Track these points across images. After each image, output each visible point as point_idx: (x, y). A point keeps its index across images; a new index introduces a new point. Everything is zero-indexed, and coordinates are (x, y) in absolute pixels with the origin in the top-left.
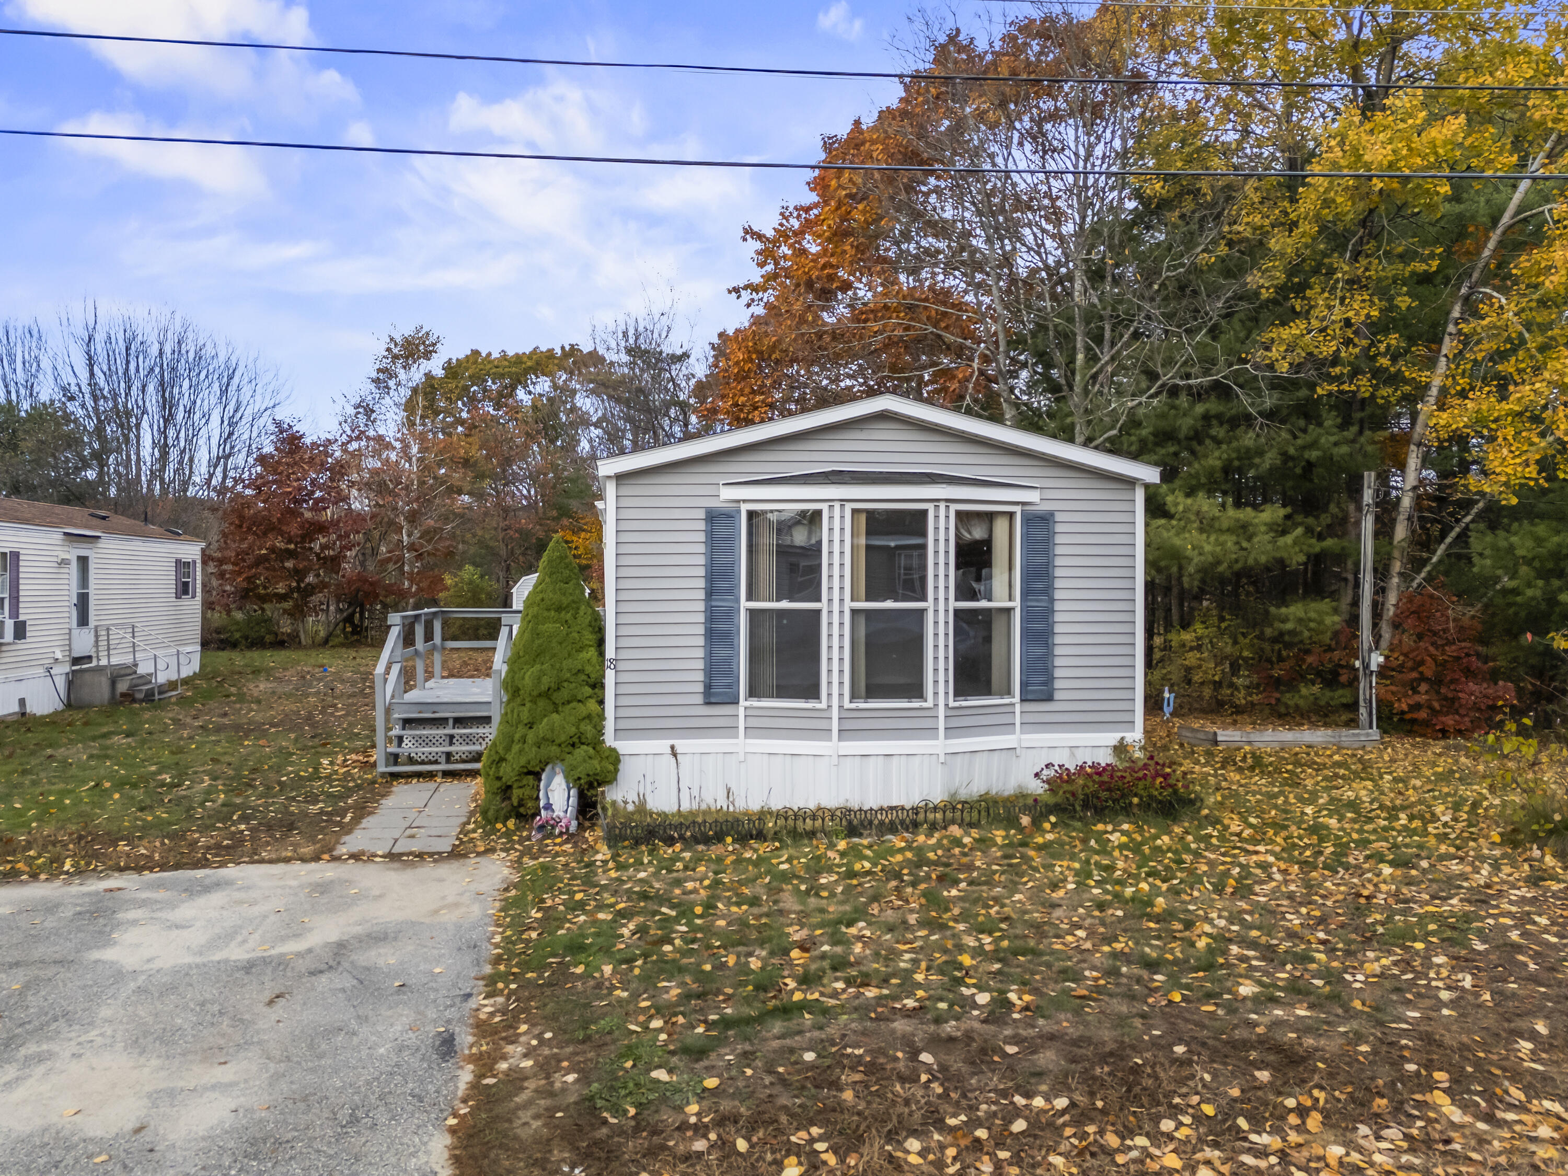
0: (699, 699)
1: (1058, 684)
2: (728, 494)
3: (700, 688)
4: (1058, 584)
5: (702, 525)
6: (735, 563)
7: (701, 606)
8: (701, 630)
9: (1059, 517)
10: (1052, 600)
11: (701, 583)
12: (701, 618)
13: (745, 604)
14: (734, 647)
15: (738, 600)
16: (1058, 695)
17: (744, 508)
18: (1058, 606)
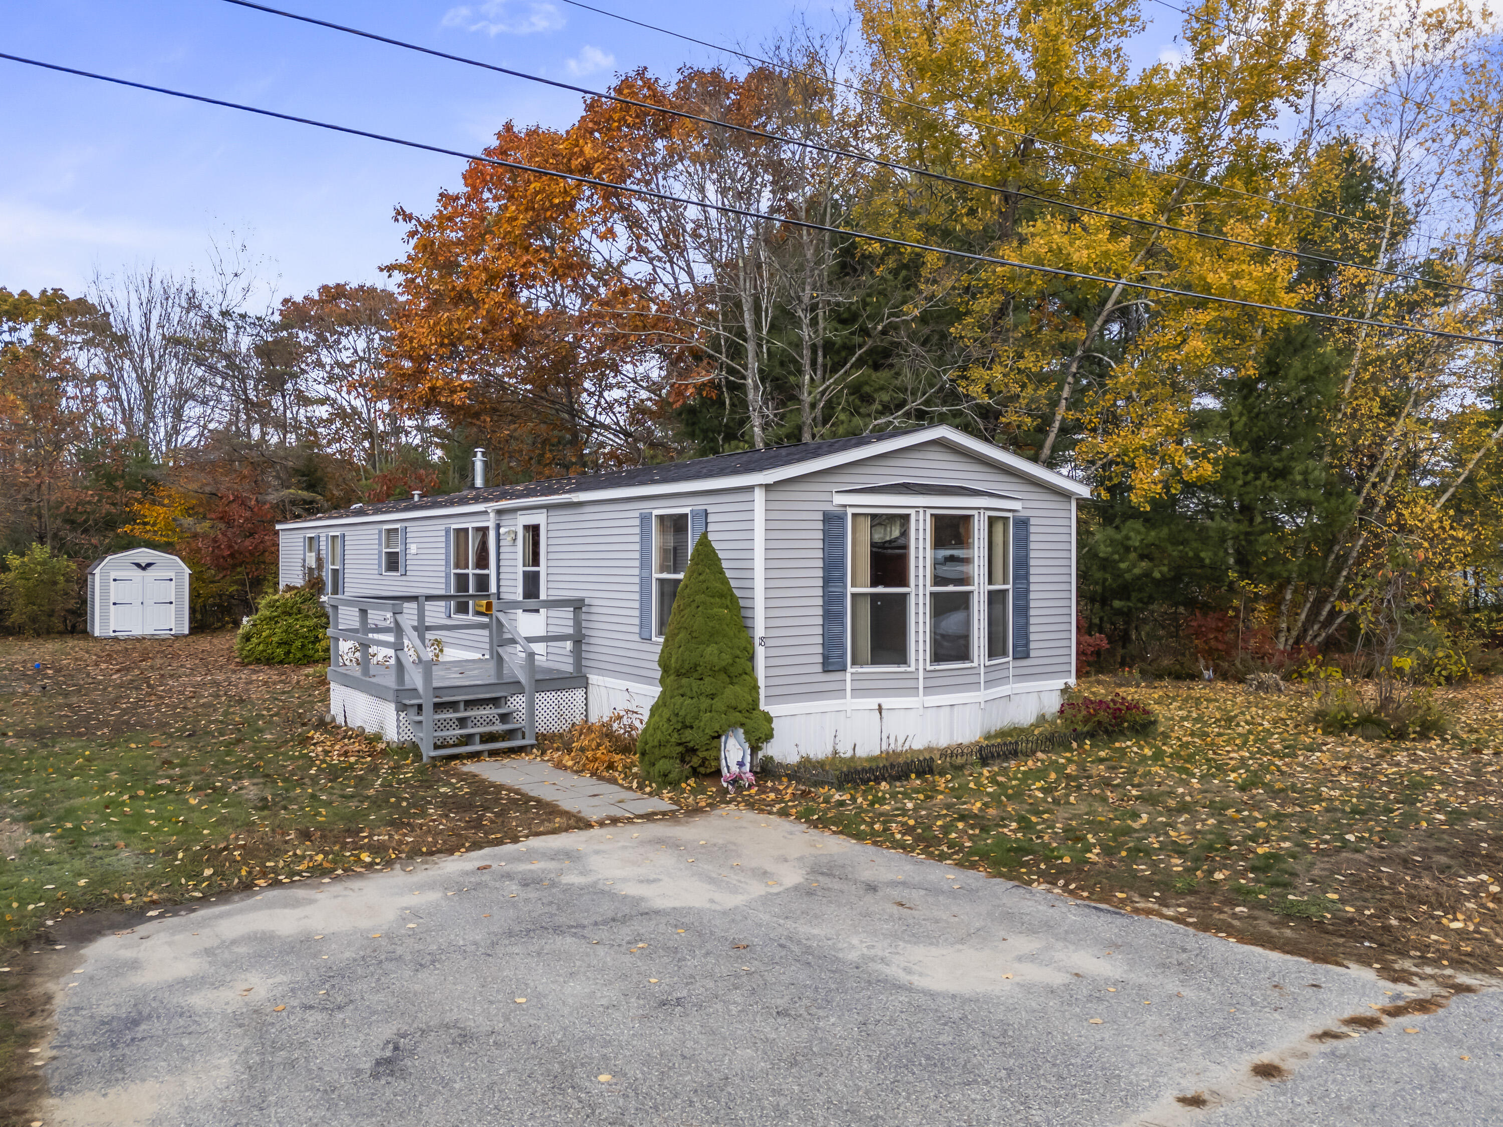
0: (819, 668)
1: (1032, 645)
2: (840, 499)
3: (820, 659)
4: (1032, 571)
5: (820, 525)
6: (843, 557)
7: (820, 592)
8: (820, 611)
9: (1033, 521)
10: (1028, 583)
11: (820, 573)
12: (820, 602)
13: (850, 590)
14: (843, 624)
15: (845, 587)
16: (1032, 654)
17: (850, 511)
18: (1032, 587)
